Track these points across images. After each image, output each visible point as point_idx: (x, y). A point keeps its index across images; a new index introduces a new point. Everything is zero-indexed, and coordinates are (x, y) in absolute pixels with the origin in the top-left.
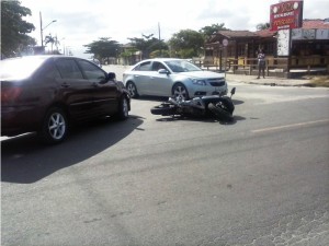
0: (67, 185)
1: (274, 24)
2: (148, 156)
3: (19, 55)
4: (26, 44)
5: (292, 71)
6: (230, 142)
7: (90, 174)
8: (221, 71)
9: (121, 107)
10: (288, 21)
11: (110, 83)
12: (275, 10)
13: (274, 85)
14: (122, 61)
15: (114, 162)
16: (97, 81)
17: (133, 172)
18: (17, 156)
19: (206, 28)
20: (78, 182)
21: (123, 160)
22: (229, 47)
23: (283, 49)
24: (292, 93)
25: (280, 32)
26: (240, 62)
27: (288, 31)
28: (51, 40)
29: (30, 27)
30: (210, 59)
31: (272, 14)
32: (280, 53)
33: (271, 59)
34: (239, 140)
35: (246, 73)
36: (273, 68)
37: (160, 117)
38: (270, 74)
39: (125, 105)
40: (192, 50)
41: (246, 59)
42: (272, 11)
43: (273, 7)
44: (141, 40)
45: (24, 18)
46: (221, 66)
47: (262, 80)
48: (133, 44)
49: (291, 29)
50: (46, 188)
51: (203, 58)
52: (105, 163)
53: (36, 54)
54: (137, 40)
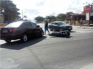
0: (27, 50)
1: (85, 12)
2: (46, 45)
3: (17, 21)
4: (18, 18)
5: (90, 24)
6: (67, 42)
7: (32, 48)
8: (71, 25)
9: (41, 34)
10: (89, 11)
11: (38, 28)
12: (85, 8)
13: (85, 28)
14: (44, 22)
15: (38, 46)
16: (35, 27)
17: (42, 48)
18: (16, 45)
19: (67, 13)
20: (29, 50)
21: (40, 46)
22: (73, 18)
23: (88, 18)
24: (89, 30)
25: (87, 14)
26: (76, 22)
27: (89, 14)
28: (25, 17)
29: (19, 14)
30: (68, 21)
31: (84, 9)
32: (87, 20)
33: (84, 21)
34: (69, 42)
35: (78, 25)
36: (85, 24)
37: (51, 36)
38: (84, 25)
39: (42, 33)
40: (63, 19)
41: (78, 21)
42: (84, 8)
43: (84, 7)
44: (49, 17)
45: (18, 11)
46: (71, 23)
47: (82, 27)
48: (47, 18)
49: (89, 13)
50: (22, 51)
51: (66, 21)
52: (36, 46)
53: (21, 21)
54: (48, 16)
